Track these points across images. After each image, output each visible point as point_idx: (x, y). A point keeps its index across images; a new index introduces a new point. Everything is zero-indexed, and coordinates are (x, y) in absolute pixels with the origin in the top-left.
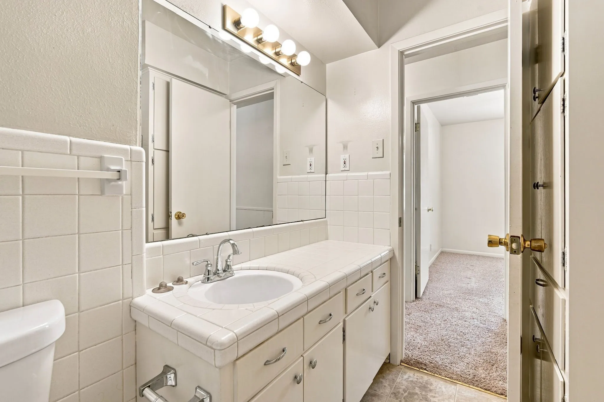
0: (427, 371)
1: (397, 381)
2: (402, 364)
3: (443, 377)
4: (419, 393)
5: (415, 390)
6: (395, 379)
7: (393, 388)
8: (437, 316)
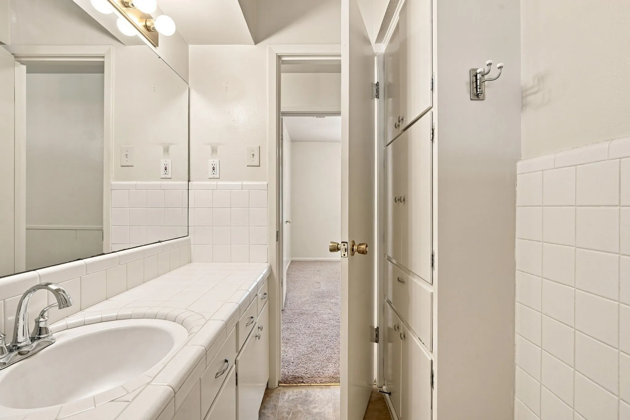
0: (304, 383)
1: (279, 405)
2: (280, 385)
3: (318, 384)
4: (302, 409)
5: (297, 408)
6: (277, 404)
7: (277, 415)
8: (301, 324)
